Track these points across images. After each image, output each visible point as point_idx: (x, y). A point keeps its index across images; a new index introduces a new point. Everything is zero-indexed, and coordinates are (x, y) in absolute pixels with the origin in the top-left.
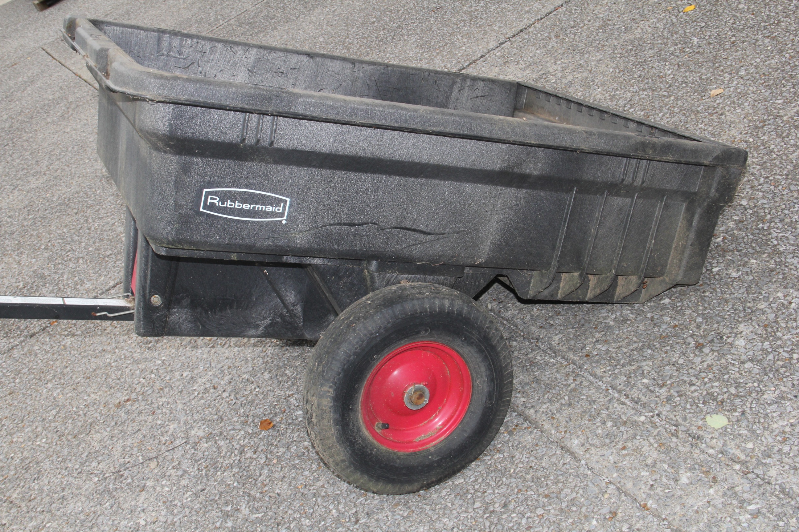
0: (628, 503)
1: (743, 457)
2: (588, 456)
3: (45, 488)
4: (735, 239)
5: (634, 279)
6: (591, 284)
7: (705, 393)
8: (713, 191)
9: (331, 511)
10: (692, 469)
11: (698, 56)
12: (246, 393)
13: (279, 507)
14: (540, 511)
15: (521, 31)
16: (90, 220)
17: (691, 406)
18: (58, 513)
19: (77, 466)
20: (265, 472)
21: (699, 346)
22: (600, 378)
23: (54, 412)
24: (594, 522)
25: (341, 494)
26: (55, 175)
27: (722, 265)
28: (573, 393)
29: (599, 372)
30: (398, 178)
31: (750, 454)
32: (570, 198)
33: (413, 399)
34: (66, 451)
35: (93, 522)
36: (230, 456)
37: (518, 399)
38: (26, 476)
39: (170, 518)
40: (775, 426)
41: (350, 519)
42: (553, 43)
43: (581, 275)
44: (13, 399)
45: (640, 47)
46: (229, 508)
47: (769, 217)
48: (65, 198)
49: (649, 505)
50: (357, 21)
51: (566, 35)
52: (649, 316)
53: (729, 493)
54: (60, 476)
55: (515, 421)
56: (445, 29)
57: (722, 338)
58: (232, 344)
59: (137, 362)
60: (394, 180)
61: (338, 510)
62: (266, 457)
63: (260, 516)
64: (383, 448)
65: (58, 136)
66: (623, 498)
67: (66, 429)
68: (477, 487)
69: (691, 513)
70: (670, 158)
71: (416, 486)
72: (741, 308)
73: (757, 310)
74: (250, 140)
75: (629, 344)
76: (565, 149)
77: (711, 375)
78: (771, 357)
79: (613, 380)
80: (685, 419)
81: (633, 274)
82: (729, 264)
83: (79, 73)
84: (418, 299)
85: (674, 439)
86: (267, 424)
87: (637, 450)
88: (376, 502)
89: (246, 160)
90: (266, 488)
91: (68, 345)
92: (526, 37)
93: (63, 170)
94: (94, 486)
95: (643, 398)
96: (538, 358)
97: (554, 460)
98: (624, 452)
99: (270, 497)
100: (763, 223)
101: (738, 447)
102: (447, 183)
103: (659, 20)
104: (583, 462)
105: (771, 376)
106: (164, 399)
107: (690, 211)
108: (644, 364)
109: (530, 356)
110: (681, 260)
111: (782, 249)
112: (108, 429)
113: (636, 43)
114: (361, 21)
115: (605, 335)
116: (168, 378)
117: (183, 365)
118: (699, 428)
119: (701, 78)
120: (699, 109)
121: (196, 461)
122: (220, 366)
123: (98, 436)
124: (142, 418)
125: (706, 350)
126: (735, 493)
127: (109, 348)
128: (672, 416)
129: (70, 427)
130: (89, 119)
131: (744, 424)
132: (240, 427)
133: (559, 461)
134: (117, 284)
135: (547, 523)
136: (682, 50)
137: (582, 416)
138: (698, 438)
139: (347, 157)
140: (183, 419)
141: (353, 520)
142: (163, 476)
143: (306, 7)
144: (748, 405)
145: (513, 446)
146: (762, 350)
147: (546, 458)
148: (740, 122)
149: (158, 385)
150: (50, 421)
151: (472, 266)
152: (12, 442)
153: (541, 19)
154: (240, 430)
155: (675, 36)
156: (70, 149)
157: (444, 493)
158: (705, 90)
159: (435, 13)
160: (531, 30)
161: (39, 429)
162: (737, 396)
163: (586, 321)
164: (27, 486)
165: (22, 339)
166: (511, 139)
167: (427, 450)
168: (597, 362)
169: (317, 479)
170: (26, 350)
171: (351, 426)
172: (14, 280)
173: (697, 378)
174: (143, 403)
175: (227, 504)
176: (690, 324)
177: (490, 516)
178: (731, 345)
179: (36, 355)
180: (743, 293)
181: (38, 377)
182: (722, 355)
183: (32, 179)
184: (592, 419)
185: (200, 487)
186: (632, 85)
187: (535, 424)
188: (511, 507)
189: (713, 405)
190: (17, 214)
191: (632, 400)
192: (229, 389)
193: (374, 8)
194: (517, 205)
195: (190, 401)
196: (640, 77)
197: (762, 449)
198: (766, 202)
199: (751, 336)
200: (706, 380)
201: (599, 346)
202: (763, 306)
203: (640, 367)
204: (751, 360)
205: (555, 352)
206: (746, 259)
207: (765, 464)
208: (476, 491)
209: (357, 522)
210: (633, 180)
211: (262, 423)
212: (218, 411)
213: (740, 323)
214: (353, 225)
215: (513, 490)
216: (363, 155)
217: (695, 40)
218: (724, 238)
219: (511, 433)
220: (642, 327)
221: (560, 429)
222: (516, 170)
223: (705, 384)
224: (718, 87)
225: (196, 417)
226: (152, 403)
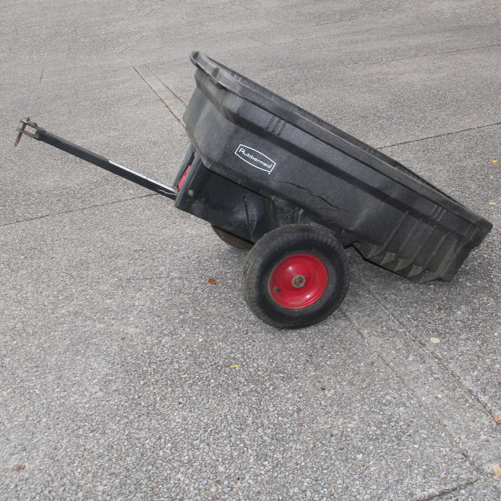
0: (381, 361)
1: (440, 357)
2: (369, 338)
3: (90, 275)
4: (475, 270)
5: (421, 269)
6: (399, 264)
7: (434, 328)
8: (471, 237)
9: (235, 326)
10: (416, 356)
11: (490, 185)
12: (205, 265)
13: (209, 317)
14: (338, 353)
15: (406, 143)
16: (140, 161)
17: (426, 331)
18: (95, 288)
19: (108, 271)
20: (206, 301)
21: (440, 309)
22: (388, 309)
23: (101, 244)
24: (362, 364)
25: (242, 321)
26: (126, 133)
27: (464, 279)
28: (372, 312)
29: (388, 306)
30: (328, 174)
31: (444, 356)
32: (404, 215)
33: (297, 281)
34: (103, 263)
35: (112, 296)
36: (189, 289)
37: (344, 307)
38: (81, 267)
39: (151, 306)
40: (460, 349)
41: (243, 332)
42: (420, 154)
43: (396, 256)
44: (80, 232)
45: (463, 171)
46: (183, 311)
47: (494, 265)
48: (128, 146)
49: (390, 365)
50: (318, 108)
51: (429, 153)
52: (421, 290)
53: (428, 368)
54: (98, 272)
55: (339, 315)
56: (365, 128)
57: (451, 308)
58: (203, 241)
59: (150, 234)
60: (326, 174)
61: (238, 326)
62: (208, 295)
63: (198, 318)
64: (274, 300)
65: (132, 114)
66: (380, 358)
67: (105, 253)
68: (311, 336)
69: (408, 372)
70: (457, 213)
71: (282, 325)
72: (465, 299)
73: (472, 302)
74: (270, 130)
75: (407, 299)
76: (409, 189)
77: (440, 322)
78: (470, 322)
79: (394, 311)
80: (421, 336)
81: (420, 266)
82: (467, 280)
83: (151, 86)
84: (317, 233)
85: (413, 342)
86: (212, 281)
87: (394, 342)
88: (258, 328)
89: (264, 138)
90: (205, 308)
91: (114, 216)
92: (407, 146)
93: (130, 132)
94: (115, 282)
95: (405, 322)
96: (361, 292)
97: (352, 335)
98: (387, 341)
99: (205, 312)
100: (491, 267)
101: (440, 352)
102: (350, 185)
103: (478, 162)
104: (366, 340)
105: (467, 329)
106: (160, 255)
107: (458, 244)
108: (411, 309)
109: (357, 290)
110: (446, 267)
111: (494, 280)
112: (128, 260)
113: (462, 168)
114: (320, 109)
115: (397, 292)
116: (165, 246)
117: (174, 243)
118: (426, 341)
119: (487, 195)
120: (481, 208)
121: (171, 286)
122: (194, 249)
123: (122, 261)
124: (147, 260)
125: (442, 312)
126: (431, 369)
127: (136, 224)
128: (415, 333)
129: (108, 253)
130: (151, 111)
131: (447, 344)
132: (197, 278)
133: (355, 337)
134: (147, 196)
135: (340, 359)
136: (484, 179)
137: (373, 322)
138: (424, 345)
139: (309, 154)
140: (168, 267)
141: (245, 332)
142: (152, 288)
143: (291, 92)
144: (452, 338)
145: (334, 325)
146: (468, 318)
147: (349, 334)
148: (498, 220)
149: (158, 248)
150: (98, 248)
151: (347, 230)
152: (77, 250)
153: (418, 140)
154: (197, 280)
155: (483, 172)
156: (137, 122)
157: (294, 334)
158: (487, 201)
159: (362, 119)
160: (411, 144)
161: (91, 249)
162: (448, 333)
163: (390, 283)
164: (81, 272)
165: (90, 206)
166: (387, 175)
167: (294, 310)
168: (389, 302)
169: (232, 311)
170: (91, 211)
171: (264, 282)
172: (91, 178)
173: (433, 322)
174: (149, 254)
175: (182, 308)
176: (439, 299)
177: (313, 349)
178: (455, 313)
179: (96, 216)
180: (469, 293)
181: (95, 226)
182: (448, 315)
183: (112, 132)
184: (377, 324)
185: (170, 298)
186: (453, 187)
187: (348, 319)
188: (325, 348)
189: (436, 334)
190: (100, 146)
191: (400, 322)
192: (196, 261)
193: (329, 105)
194: (378, 209)
195: (174, 260)
196: (458, 184)
197: (450, 356)
198: (495, 258)
199: (465, 311)
200: (437, 323)
201: (392, 296)
202: (475, 301)
203: (409, 310)
204: (461, 321)
205: (369, 292)
206: (476, 280)
207: (449, 362)
208: (310, 337)
209: (247, 334)
210: (436, 218)
211: (210, 280)
212: (188, 268)
213: (462, 305)
214: (299, 187)
215: (328, 342)
216: (317, 156)
217: (492, 177)
218: (470, 268)
219: (335, 319)
220: (416, 294)
221: (360, 324)
222: (384, 191)
223: (436, 325)
224: (494, 202)
225: (175, 268)
226: (153, 255)
